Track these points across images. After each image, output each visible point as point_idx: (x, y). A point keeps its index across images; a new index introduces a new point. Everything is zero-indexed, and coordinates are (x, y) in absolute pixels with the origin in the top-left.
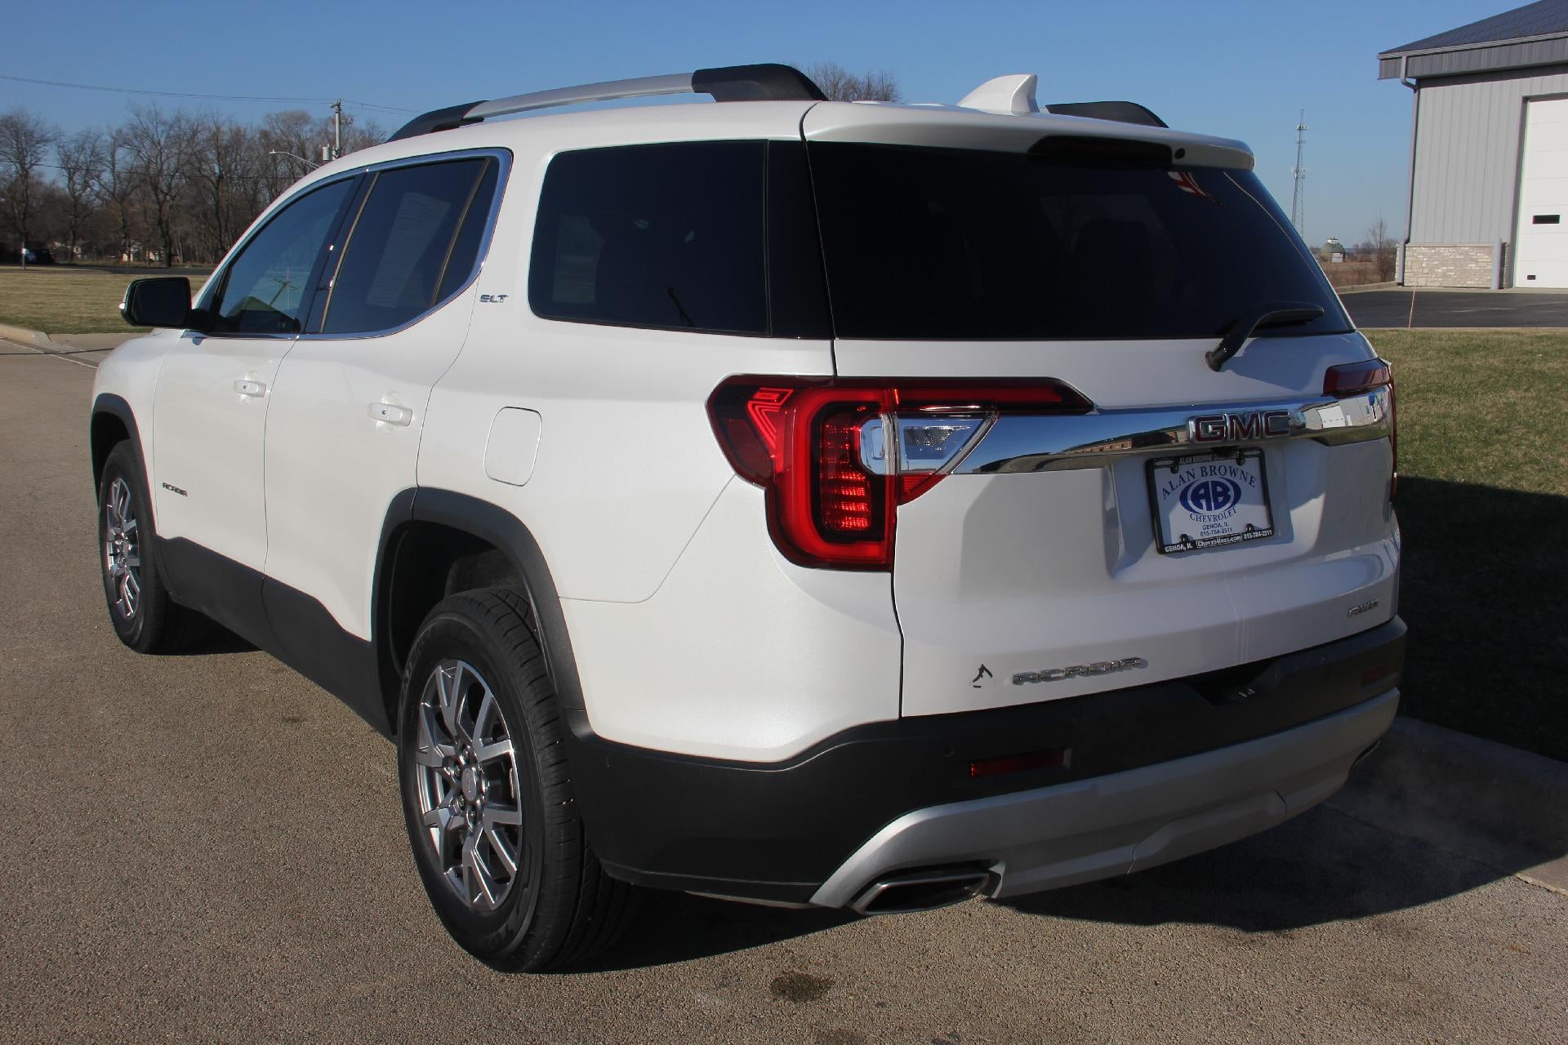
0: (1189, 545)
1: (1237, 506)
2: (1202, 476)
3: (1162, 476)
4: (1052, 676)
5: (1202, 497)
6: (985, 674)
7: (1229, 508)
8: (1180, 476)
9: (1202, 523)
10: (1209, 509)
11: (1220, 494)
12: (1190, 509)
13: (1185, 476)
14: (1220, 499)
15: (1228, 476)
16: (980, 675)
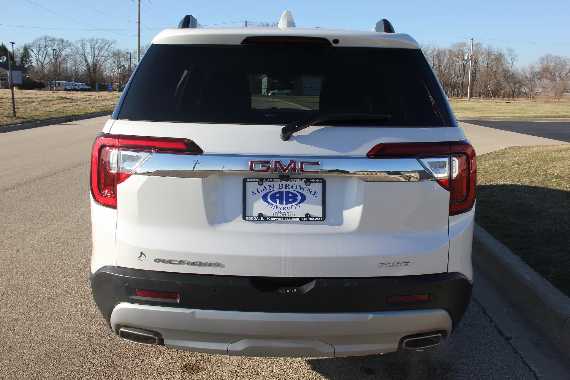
0: (262, 218)
1: (301, 205)
2: (280, 188)
3: (252, 186)
4: (173, 262)
5: (278, 198)
6: (143, 255)
7: (296, 204)
8: (265, 187)
9: (275, 209)
10: (281, 203)
11: (291, 198)
12: (268, 202)
13: (268, 188)
14: (290, 200)
15: (298, 190)
16: (141, 256)
